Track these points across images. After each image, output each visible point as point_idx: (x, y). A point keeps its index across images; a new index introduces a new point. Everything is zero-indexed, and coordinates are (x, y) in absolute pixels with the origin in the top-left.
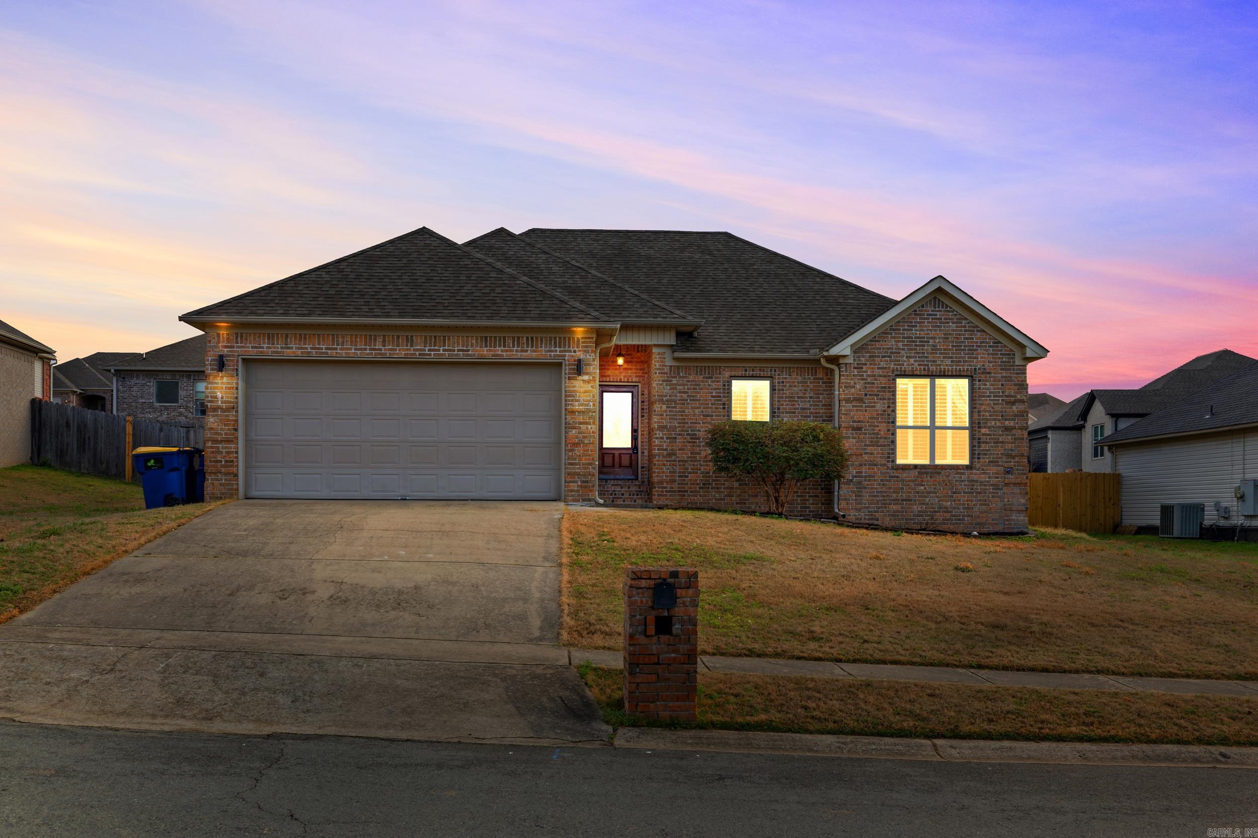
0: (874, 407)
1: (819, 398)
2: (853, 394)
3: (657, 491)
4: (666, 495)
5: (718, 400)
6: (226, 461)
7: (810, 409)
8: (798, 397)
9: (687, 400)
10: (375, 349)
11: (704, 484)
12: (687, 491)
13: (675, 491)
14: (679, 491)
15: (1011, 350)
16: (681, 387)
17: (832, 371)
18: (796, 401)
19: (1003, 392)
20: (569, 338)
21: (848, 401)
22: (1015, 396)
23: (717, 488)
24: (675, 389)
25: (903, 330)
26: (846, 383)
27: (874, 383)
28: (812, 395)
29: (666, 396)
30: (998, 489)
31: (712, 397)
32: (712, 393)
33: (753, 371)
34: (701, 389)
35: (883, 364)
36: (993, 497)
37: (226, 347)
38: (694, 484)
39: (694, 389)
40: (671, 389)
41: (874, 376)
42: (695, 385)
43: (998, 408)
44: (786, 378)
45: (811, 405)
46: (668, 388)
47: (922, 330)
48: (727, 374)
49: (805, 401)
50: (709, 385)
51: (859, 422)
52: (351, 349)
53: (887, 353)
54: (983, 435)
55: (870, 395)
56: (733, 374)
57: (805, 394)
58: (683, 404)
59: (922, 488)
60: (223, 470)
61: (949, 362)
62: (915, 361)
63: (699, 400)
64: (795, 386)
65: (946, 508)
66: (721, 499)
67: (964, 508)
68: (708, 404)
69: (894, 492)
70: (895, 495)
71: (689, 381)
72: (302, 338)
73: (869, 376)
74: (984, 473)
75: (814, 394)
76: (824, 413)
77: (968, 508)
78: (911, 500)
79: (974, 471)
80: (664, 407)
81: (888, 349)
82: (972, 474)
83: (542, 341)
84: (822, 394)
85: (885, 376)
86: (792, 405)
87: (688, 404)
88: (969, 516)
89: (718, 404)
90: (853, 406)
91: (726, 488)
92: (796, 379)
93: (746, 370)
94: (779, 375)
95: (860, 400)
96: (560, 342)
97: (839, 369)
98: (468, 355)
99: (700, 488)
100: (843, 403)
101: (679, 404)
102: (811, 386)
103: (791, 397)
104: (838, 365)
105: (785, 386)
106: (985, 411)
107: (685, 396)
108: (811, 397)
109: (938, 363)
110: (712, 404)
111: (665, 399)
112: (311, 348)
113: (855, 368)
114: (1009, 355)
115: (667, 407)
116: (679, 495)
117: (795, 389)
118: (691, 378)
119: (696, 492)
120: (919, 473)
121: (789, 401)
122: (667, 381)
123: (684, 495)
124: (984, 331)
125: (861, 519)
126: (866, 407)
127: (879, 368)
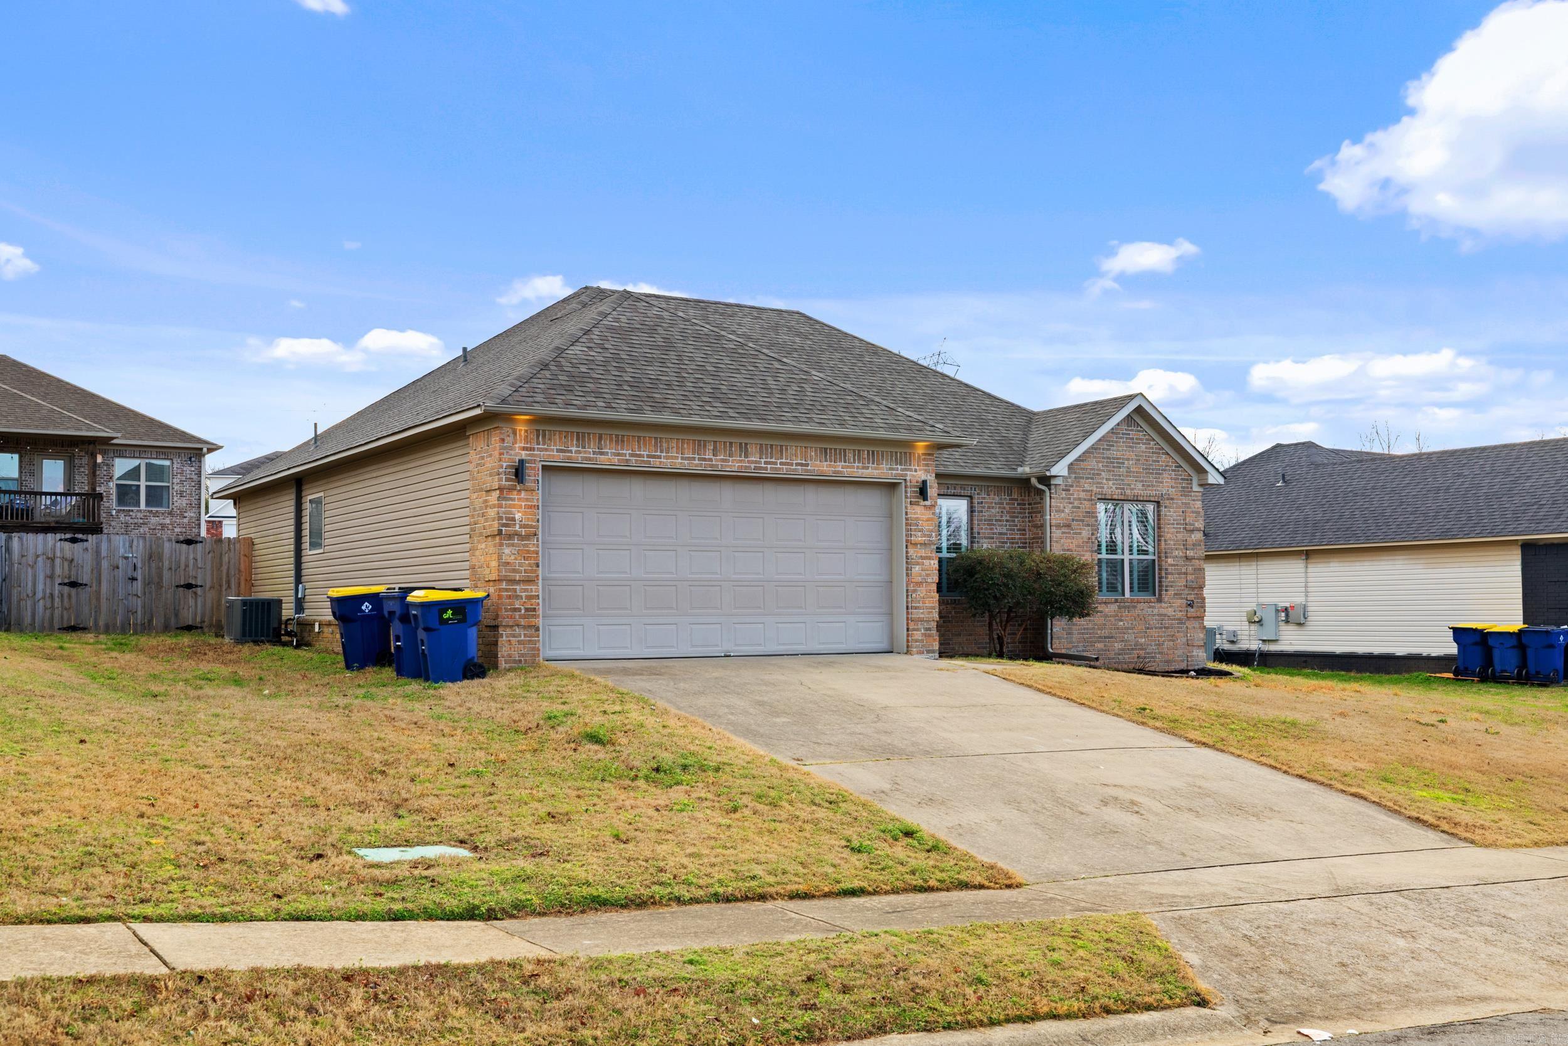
0: (1080, 534)
1: (1014, 521)
2: (1063, 519)
6: (527, 610)
7: (1006, 534)
8: (996, 520)
10: (705, 459)
15: (1190, 475)
17: (1044, 491)
18: (994, 525)
19: (1184, 520)
20: (910, 453)
21: (1058, 526)
22: (1193, 525)
25: (1103, 449)
26: (1057, 506)
27: (1079, 508)
28: (1008, 518)
30: (1181, 623)
33: (955, 489)
35: (1087, 487)
36: (1178, 632)
37: (524, 449)
41: (1080, 499)
43: (1180, 536)
44: (984, 498)
45: (1007, 530)
47: (1118, 450)
49: (1002, 525)
51: (1068, 550)
52: (677, 458)
53: (1090, 474)
54: (1170, 565)
55: (1077, 520)
57: (1002, 516)
59: (1122, 623)
60: (523, 622)
61: (1140, 485)
62: (1113, 484)
64: (993, 508)
65: (1141, 645)
67: (1155, 645)
69: (1099, 629)
70: (1099, 632)
72: (620, 441)
73: (1075, 499)
74: (1171, 607)
75: (1011, 517)
76: (1020, 539)
77: (1159, 645)
78: (1112, 637)
79: (1163, 605)
81: (1091, 469)
82: (1161, 607)
83: (883, 456)
84: (1017, 517)
85: (1089, 500)
86: (991, 529)
88: (1159, 653)
90: (1063, 533)
92: (993, 499)
93: (948, 488)
94: (978, 494)
95: (1068, 526)
96: (901, 459)
97: (1050, 489)
98: (807, 471)
100: (1054, 529)
102: (1007, 507)
103: (990, 520)
104: (1049, 486)
105: (984, 507)
106: (1170, 540)
108: (1007, 521)
109: (1132, 486)
112: (631, 455)
113: (1063, 490)
114: (1187, 480)
117: (993, 510)
120: (1119, 607)
121: (988, 525)
124: (1168, 454)
126: (1074, 534)
127: (1083, 491)
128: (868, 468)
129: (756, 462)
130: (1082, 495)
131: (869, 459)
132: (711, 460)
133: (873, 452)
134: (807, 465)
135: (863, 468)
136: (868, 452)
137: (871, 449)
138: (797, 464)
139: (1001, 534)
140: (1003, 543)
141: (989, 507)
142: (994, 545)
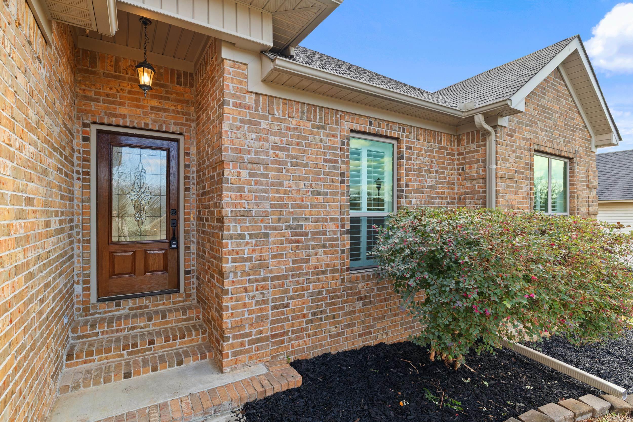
1: (443, 173)
2: (506, 169)
3: (232, 346)
4: (249, 351)
5: (334, 168)
7: (435, 188)
9: (286, 164)
11: (314, 314)
12: (286, 333)
13: (266, 339)
14: (273, 336)
16: (277, 139)
17: (489, 133)
18: (423, 176)
21: (503, 178)
23: (334, 317)
24: (267, 140)
25: (540, 97)
26: (501, 154)
27: (521, 158)
28: (438, 169)
29: (249, 152)
31: (326, 161)
32: (325, 154)
33: (379, 126)
34: (309, 145)
35: (526, 135)
38: (298, 317)
39: (298, 144)
40: (260, 139)
41: (521, 148)
42: (299, 137)
44: (413, 143)
45: (437, 183)
46: (253, 136)
47: (549, 101)
48: (347, 126)
50: (321, 141)
55: (518, 172)
56: (355, 126)
57: (431, 167)
58: (280, 171)
61: (562, 140)
62: (545, 135)
63: (306, 165)
64: (422, 155)
66: (338, 335)
68: (319, 173)
71: (289, 129)
75: (442, 168)
76: (449, 193)
80: (245, 174)
84: (447, 169)
86: (420, 181)
87: (287, 171)
89: (334, 174)
90: (508, 187)
91: (346, 314)
92: (423, 145)
93: (371, 124)
94: (407, 137)
95: (512, 178)
97: (496, 132)
99: (307, 323)
101: (272, 170)
102: (437, 156)
105: (412, 154)
107: (282, 155)
108: (437, 172)
109: (557, 140)
110: (326, 174)
111: (246, 157)
114: (589, 140)
115: (250, 175)
116: (273, 344)
117: (423, 159)
118: (293, 123)
119: (302, 330)
121: (418, 176)
122: (250, 122)
123: (282, 342)
126: (516, 187)
127: (524, 139)
130: (523, 143)
139: (430, 187)
140: (432, 198)
141: (418, 155)
142: (423, 201)
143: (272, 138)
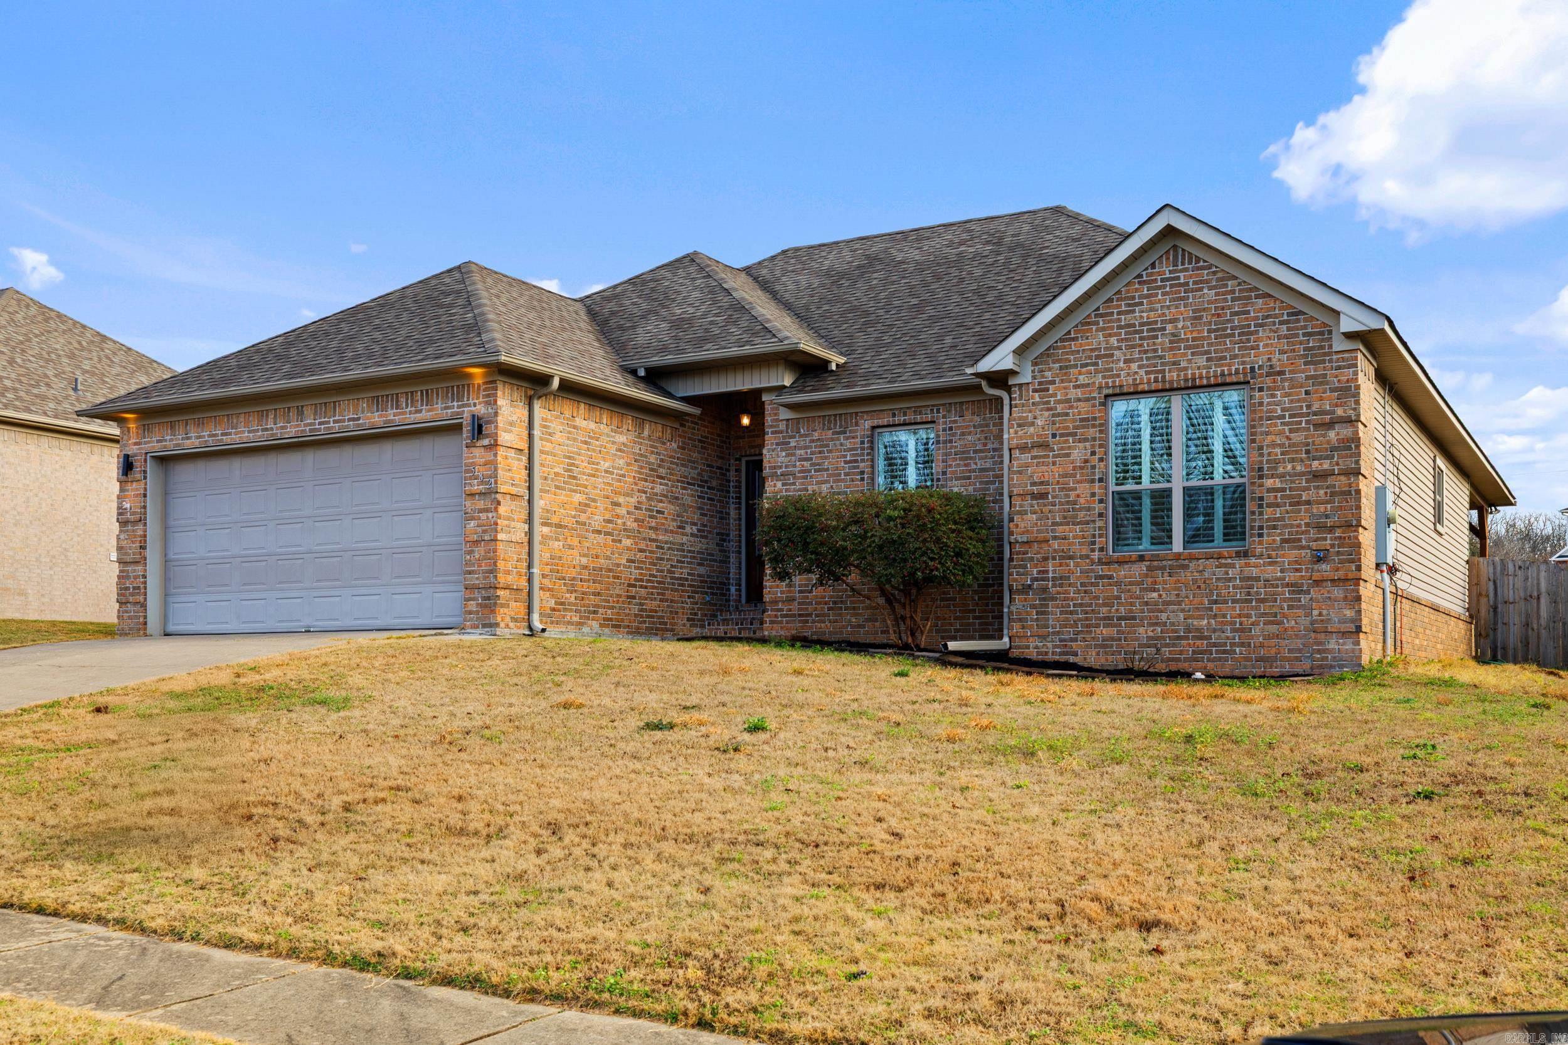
0: (1068, 455)
2: (1032, 436)
3: (769, 616)
4: (781, 622)
5: (855, 468)
6: (134, 588)
8: (975, 452)
9: (810, 471)
10: (267, 429)
11: (835, 603)
12: (810, 615)
13: (794, 616)
14: (800, 615)
15: (1325, 325)
16: (802, 452)
18: (971, 458)
19: (1308, 407)
20: (469, 385)
21: (1023, 448)
22: (1333, 412)
23: (854, 608)
24: (793, 455)
25: (1119, 313)
26: (1020, 418)
27: (1067, 414)
29: (781, 467)
30: (1300, 592)
31: (846, 462)
32: (845, 456)
33: (905, 414)
34: (830, 451)
35: (1082, 379)
36: (1290, 607)
37: (135, 444)
38: (820, 603)
39: (820, 452)
40: (788, 455)
41: (1068, 401)
42: (821, 446)
43: (1297, 437)
44: (955, 422)
46: (784, 454)
47: (1151, 310)
48: (868, 424)
49: (986, 457)
50: (841, 445)
51: (1042, 483)
52: (243, 432)
53: (1090, 357)
54: (1269, 490)
55: (1062, 435)
56: (876, 422)
57: (985, 445)
58: (805, 478)
59: (1155, 595)
60: (131, 599)
61: (1202, 361)
62: (1140, 367)
63: (827, 470)
64: (970, 433)
65: (1198, 630)
66: (859, 626)
67: (1234, 630)
68: (840, 475)
69: (1104, 605)
70: (1105, 609)
71: (812, 441)
73: (1059, 402)
74: (1270, 564)
77: (1242, 630)
78: (1134, 618)
79: (1253, 560)
80: (779, 484)
81: (1092, 350)
82: (1248, 565)
83: (438, 395)
85: (1087, 400)
86: (966, 465)
87: (811, 477)
88: (1242, 645)
89: (854, 474)
90: (1033, 457)
91: (867, 608)
92: (971, 421)
93: (894, 415)
94: (944, 417)
95: (1045, 446)
96: (458, 393)
97: (1010, 394)
98: (358, 425)
99: (829, 609)
100: (1016, 454)
101: (799, 478)
103: (963, 453)
104: (1008, 389)
106: (1273, 445)
107: (807, 464)
109: (1183, 364)
110: (846, 474)
111: (779, 472)
112: (209, 436)
113: (1035, 391)
114: (1322, 333)
115: (783, 485)
116: (800, 621)
117: (969, 438)
118: (816, 435)
119: (824, 615)
120: (1149, 568)
121: (961, 459)
122: (783, 443)
123: (807, 622)
124: (1270, 296)
125: (1046, 653)
126: (1054, 456)
127: (1075, 387)
128: (420, 411)
129: (311, 424)
130: (1073, 393)
131: (422, 400)
132: (272, 429)
133: (427, 391)
134: (359, 419)
135: (417, 412)
136: (422, 392)
137: (424, 388)
138: (349, 420)
139: (982, 470)
140: (987, 483)
141: (963, 434)
142: (971, 488)
143: (798, 452)
